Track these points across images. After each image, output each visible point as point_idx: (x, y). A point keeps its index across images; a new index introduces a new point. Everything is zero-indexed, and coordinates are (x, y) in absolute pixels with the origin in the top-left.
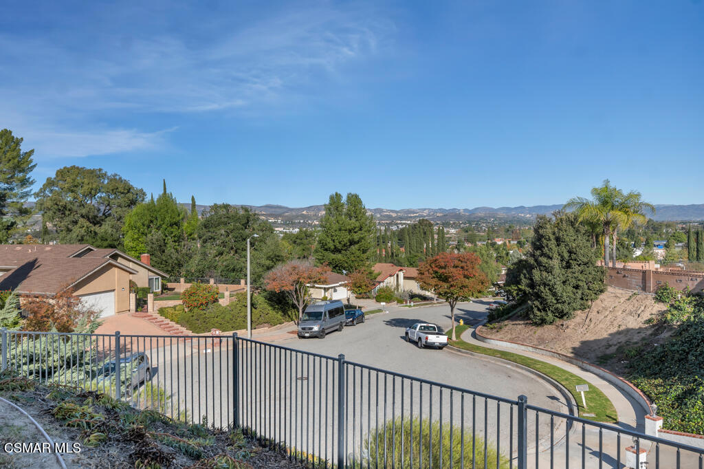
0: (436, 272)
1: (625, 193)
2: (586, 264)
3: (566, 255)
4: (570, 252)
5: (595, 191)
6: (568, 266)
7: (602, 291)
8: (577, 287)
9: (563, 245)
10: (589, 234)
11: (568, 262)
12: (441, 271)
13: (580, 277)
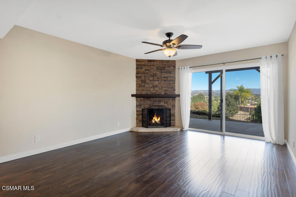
0: (195, 107)
1: (245, 88)
2: (233, 105)
3: (228, 103)
4: (229, 102)
5: (237, 87)
6: (229, 106)
7: (237, 112)
8: (230, 111)
9: (227, 101)
10: (235, 98)
11: (228, 105)
12: (196, 107)
13: (231, 108)
